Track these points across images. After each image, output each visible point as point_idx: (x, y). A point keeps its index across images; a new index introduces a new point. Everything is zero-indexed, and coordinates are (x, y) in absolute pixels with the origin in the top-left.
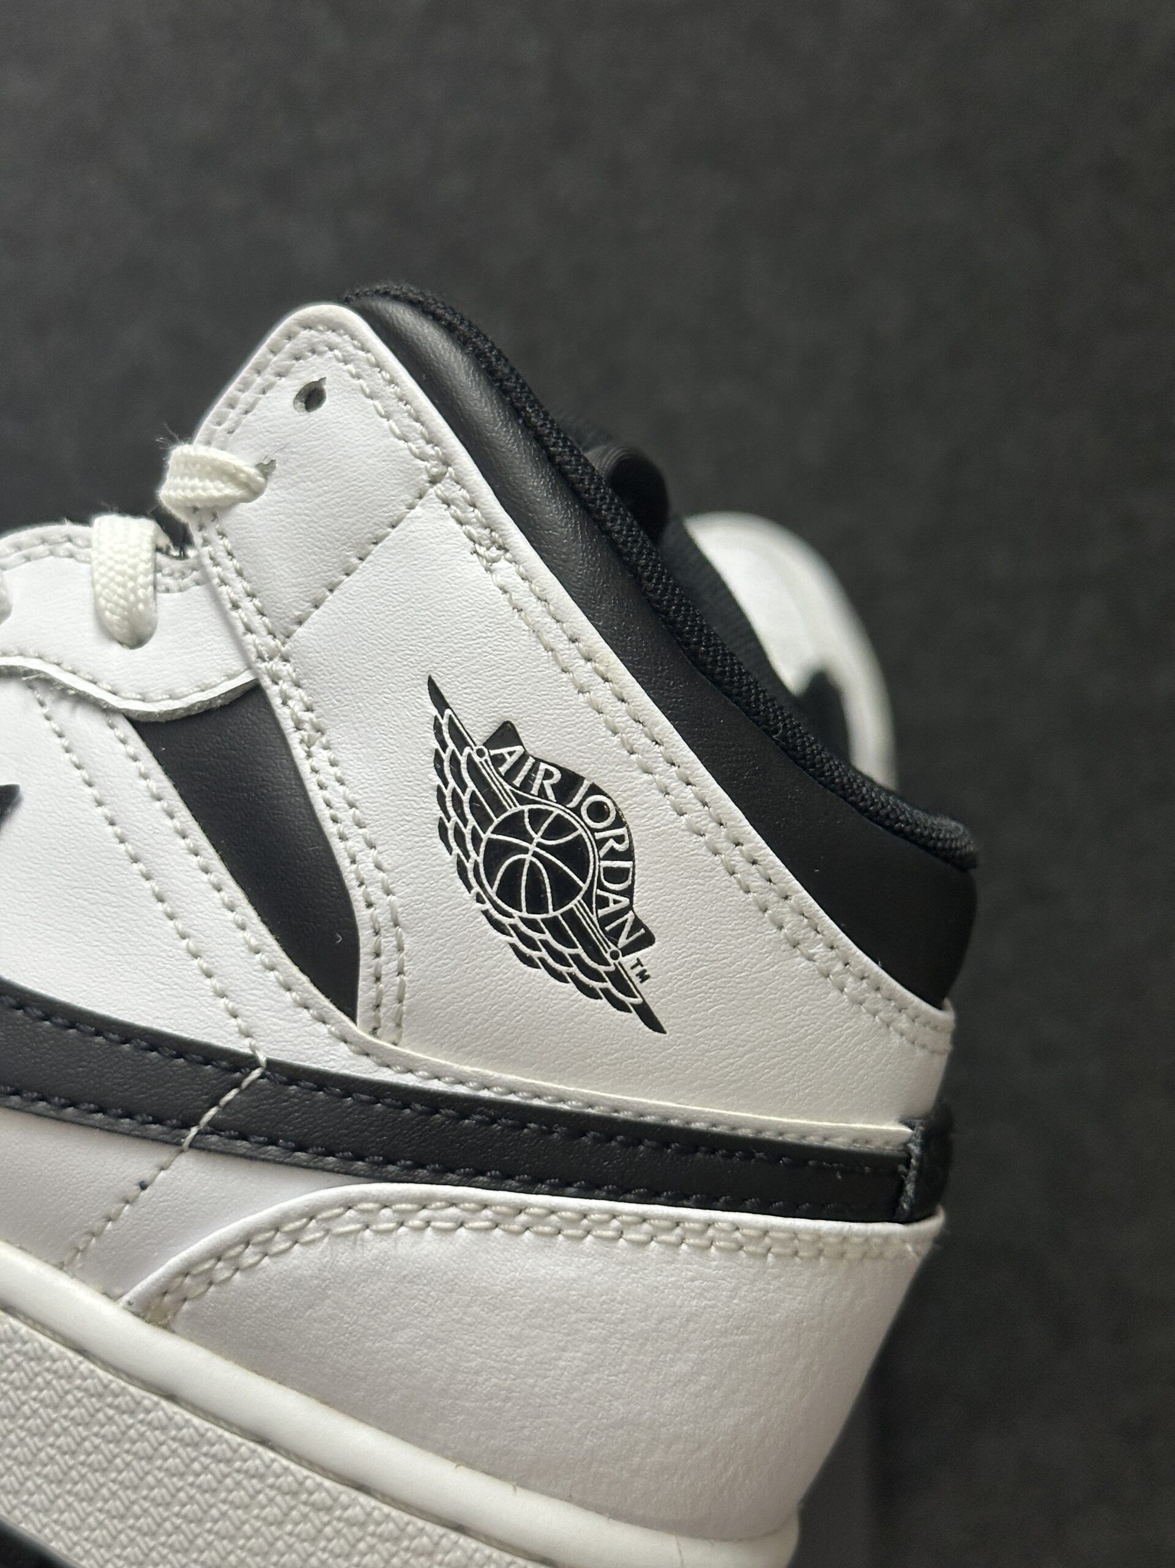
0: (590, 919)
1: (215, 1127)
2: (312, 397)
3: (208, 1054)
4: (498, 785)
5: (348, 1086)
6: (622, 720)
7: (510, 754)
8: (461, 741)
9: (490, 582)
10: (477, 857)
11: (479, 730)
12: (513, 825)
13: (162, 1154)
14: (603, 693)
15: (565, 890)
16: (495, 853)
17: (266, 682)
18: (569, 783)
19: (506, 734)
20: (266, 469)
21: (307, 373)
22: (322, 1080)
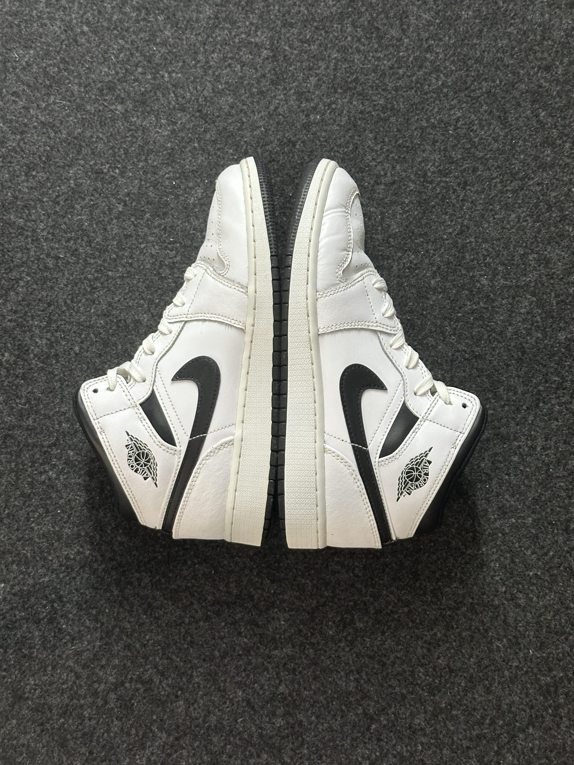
0: (409, 485)
4: (422, 464)
7: (427, 464)
8: (426, 456)
10: (410, 466)
11: (428, 458)
12: (417, 469)
15: (411, 480)
16: (412, 468)
18: (427, 474)
19: (430, 462)
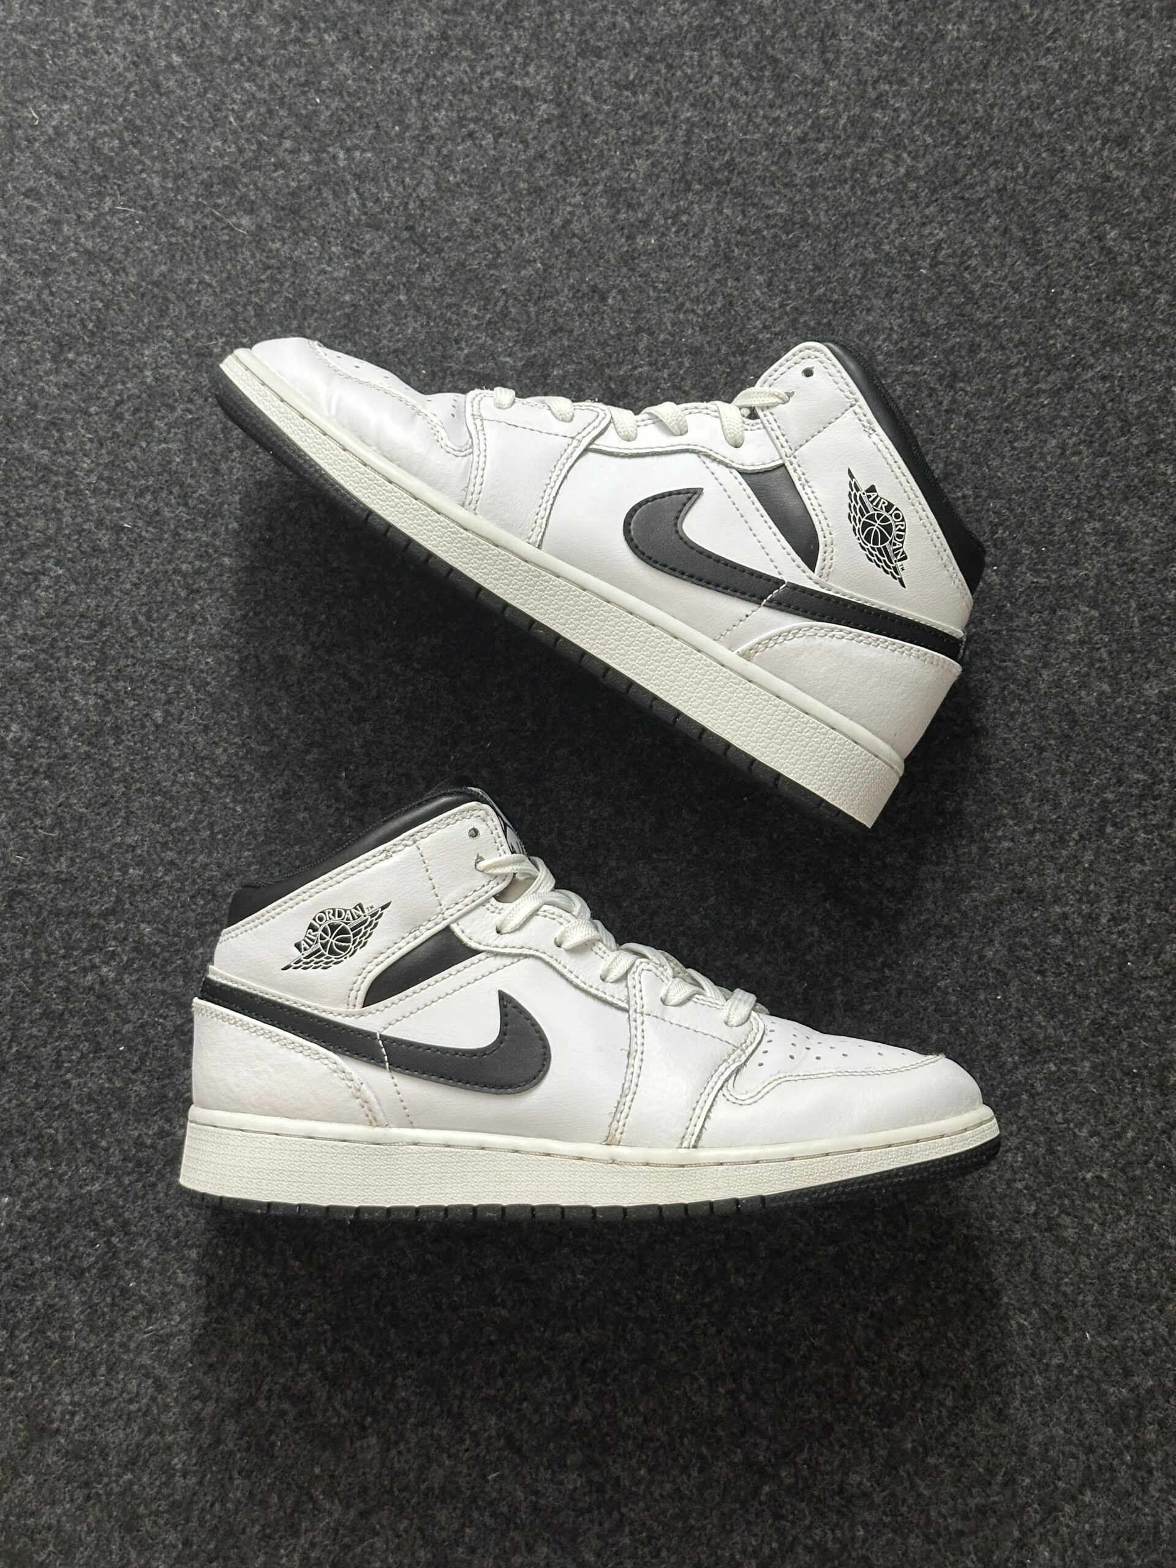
0: (890, 549)
1: (771, 601)
2: (808, 373)
3: (769, 578)
4: (868, 504)
5: (812, 592)
6: (908, 489)
7: (873, 495)
8: (858, 490)
9: (870, 441)
10: (859, 526)
11: (864, 487)
12: (871, 517)
13: (754, 607)
14: (903, 479)
15: (884, 539)
16: (865, 525)
17: (787, 464)
18: (889, 507)
19: (872, 489)
20: (790, 395)
21: (807, 364)
22: (804, 590)
